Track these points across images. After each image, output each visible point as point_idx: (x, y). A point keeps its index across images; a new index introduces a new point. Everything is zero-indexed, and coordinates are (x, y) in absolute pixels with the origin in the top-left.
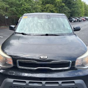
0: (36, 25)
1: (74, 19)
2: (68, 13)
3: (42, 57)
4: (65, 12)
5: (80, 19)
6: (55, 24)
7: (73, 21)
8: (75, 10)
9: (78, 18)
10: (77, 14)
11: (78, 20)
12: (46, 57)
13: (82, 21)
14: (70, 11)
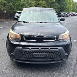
0: (32, 18)
1: (63, 14)
2: (58, 8)
3: (39, 34)
4: (56, 8)
5: (68, 14)
6: (47, 17)
7: (62, 16)
8: (64, 6)
9: (66, 14)
10: (66, 10)
11: (66, 15)
12: (41, 34)
13: (70, 16)
14: (60, 7)
